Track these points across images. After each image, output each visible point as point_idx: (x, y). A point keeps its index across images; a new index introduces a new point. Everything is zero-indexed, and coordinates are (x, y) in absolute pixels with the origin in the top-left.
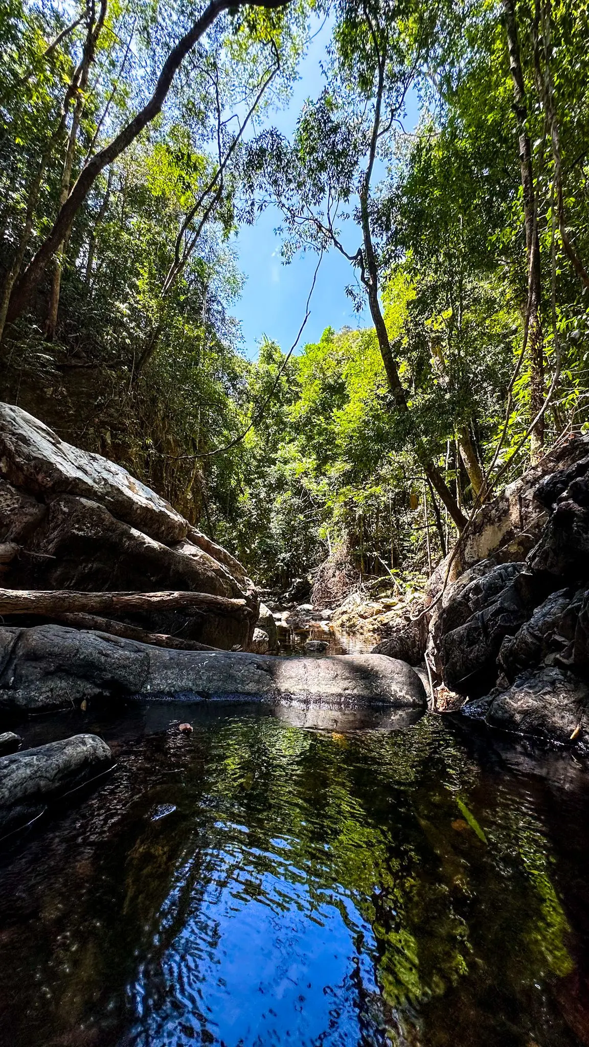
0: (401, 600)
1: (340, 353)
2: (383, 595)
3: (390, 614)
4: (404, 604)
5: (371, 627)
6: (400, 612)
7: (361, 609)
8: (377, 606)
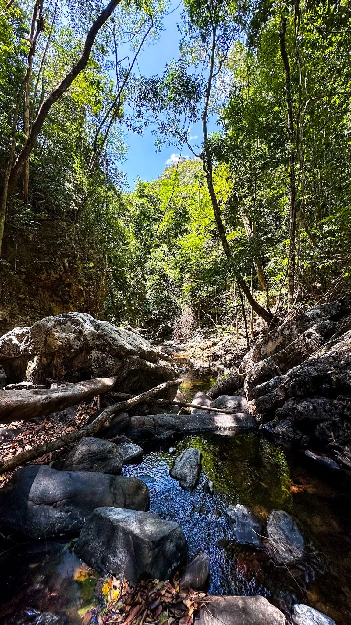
0: (221, 340)
1: (185, 193)
2: (212, 336)
3: (217, 347)
4: (223, 342)
5: (207, 355)
6: (221, 346)
7: (201, 345)
8: (209, 343)
